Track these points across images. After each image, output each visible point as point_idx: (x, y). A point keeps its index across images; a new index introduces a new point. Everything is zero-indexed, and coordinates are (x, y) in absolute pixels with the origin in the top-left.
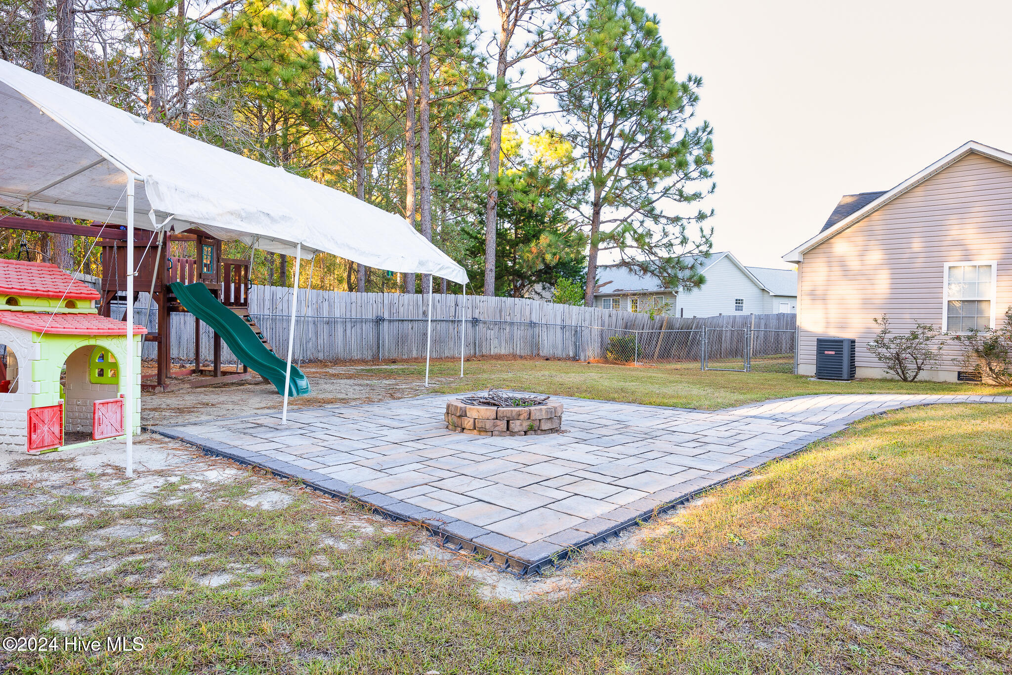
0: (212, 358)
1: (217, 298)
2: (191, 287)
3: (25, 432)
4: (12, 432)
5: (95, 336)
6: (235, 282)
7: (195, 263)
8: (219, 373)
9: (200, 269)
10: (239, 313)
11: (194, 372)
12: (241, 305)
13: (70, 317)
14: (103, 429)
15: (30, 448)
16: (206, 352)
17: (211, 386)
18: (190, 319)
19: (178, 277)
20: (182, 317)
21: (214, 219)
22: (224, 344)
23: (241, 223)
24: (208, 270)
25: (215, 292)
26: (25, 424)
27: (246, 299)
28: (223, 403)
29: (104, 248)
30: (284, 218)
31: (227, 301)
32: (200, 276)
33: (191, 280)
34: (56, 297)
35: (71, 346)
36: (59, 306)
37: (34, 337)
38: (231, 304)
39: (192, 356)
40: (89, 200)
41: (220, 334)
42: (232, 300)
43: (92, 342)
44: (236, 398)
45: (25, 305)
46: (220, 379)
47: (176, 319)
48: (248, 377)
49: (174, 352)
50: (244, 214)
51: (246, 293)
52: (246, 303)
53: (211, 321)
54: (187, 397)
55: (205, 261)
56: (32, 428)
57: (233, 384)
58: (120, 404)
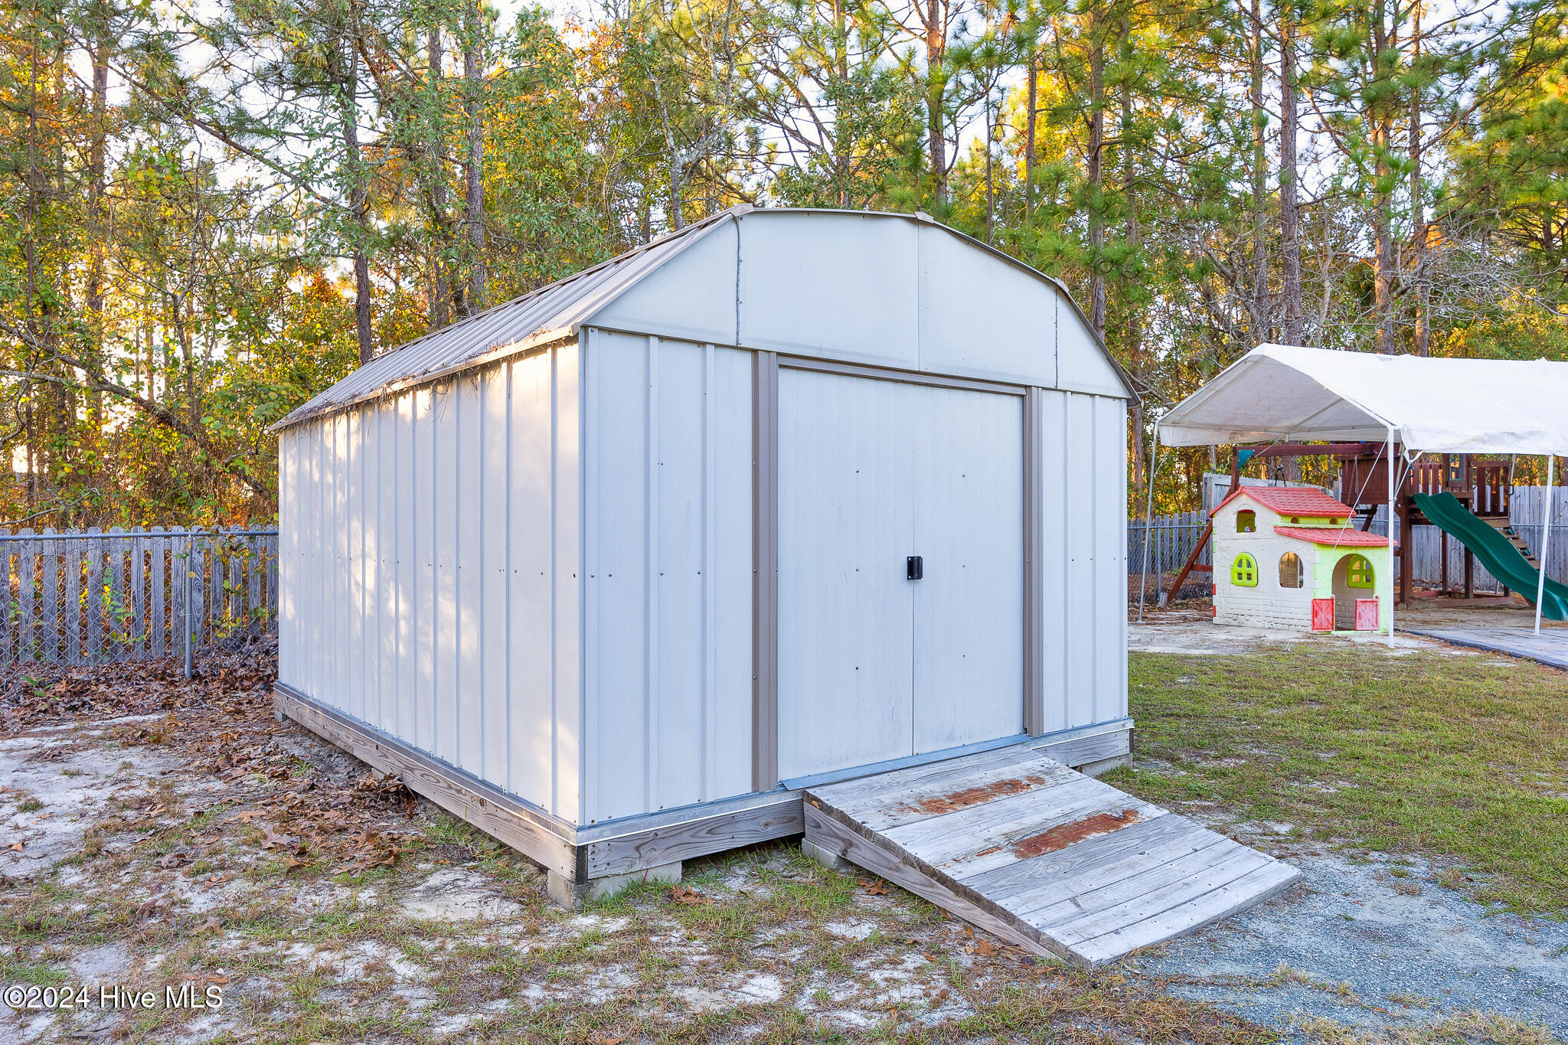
0: (1463, 582)
1: (1467, 507)
2: (1437, 497)
3: (1310, 617)
4: (1299, 616)
5: (1356, 547)
6: (1491, 485)
7: (1440, 467)
8: (1471, 596)
9: (1447, 474)
10: (1497, 525)
11: (1440, 593)
12: (1500, 514)
13: (1334, 532)
14: (1363, 622)
15: (1313, 629)
16: (1456, 574)
17: (1462, 607)
18: (1435, 532)
19: (1421, 486)
20: (1425, 531)
21: (1457, 448)
22: (1476, 561)
23: (1485, 447)
24: (1457, 477)
25: (1466, 502)
26: (1310, 611)
27: (1506, 508)
28: (1474, 621)
29: (1343, 462)
30: (1531, 433)
31: (1482, 511)
32: (1447, 484)
33: (1435, 489)
34: (1324, 516)
35: (1339, 554)
36: (1325, 523)
37: (1316, 547)
38: (1488, 514)
39: (1438, 578)
40: (1336, 424)
41: (1470, 548)
42: (1489, 509)
43: (1354, 551)
44: (1488, 618)
45: (1304, 523)
46: (1472, 601)
47: (1418, 532)
48: (1510, 601)
49: (1416, 574)
50: (1486, 438)
51: (1507, 500)
52: (1506, 512)
53: (1461, 535)
54: (1432, 614)
55: (1452, 465)
56: (1315, 614)
57: (1489, 608)
58: (1375, 603)
